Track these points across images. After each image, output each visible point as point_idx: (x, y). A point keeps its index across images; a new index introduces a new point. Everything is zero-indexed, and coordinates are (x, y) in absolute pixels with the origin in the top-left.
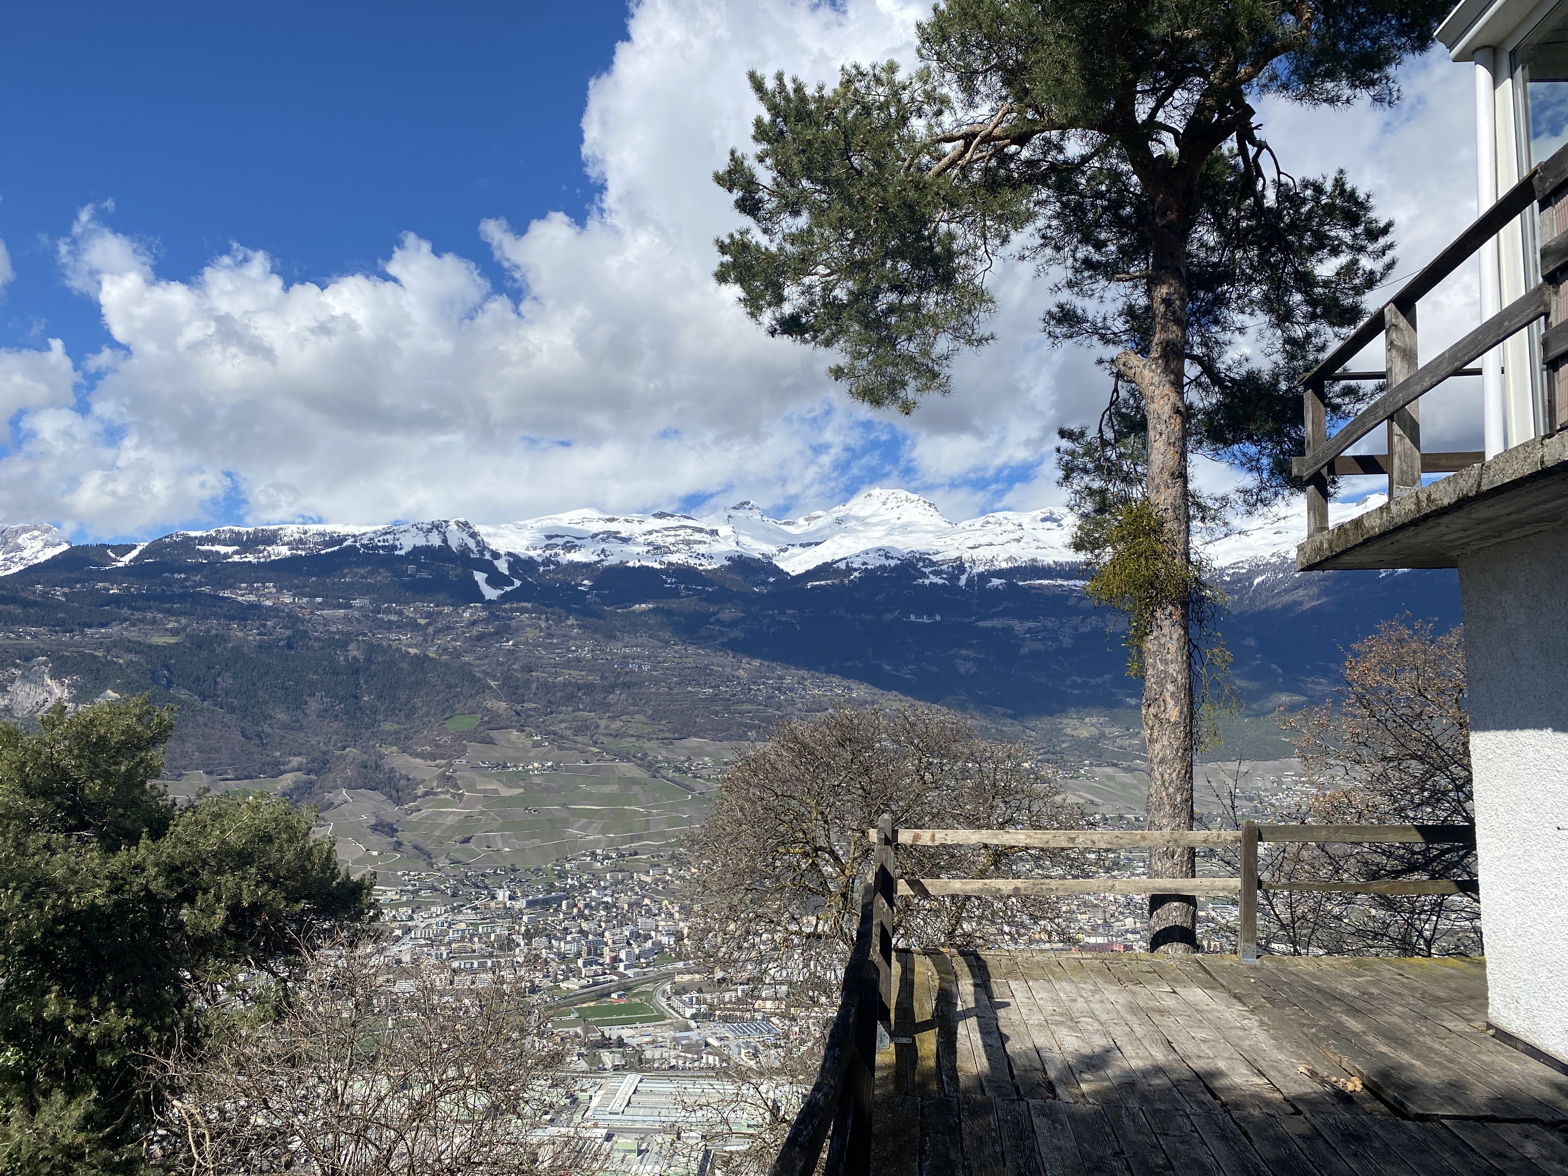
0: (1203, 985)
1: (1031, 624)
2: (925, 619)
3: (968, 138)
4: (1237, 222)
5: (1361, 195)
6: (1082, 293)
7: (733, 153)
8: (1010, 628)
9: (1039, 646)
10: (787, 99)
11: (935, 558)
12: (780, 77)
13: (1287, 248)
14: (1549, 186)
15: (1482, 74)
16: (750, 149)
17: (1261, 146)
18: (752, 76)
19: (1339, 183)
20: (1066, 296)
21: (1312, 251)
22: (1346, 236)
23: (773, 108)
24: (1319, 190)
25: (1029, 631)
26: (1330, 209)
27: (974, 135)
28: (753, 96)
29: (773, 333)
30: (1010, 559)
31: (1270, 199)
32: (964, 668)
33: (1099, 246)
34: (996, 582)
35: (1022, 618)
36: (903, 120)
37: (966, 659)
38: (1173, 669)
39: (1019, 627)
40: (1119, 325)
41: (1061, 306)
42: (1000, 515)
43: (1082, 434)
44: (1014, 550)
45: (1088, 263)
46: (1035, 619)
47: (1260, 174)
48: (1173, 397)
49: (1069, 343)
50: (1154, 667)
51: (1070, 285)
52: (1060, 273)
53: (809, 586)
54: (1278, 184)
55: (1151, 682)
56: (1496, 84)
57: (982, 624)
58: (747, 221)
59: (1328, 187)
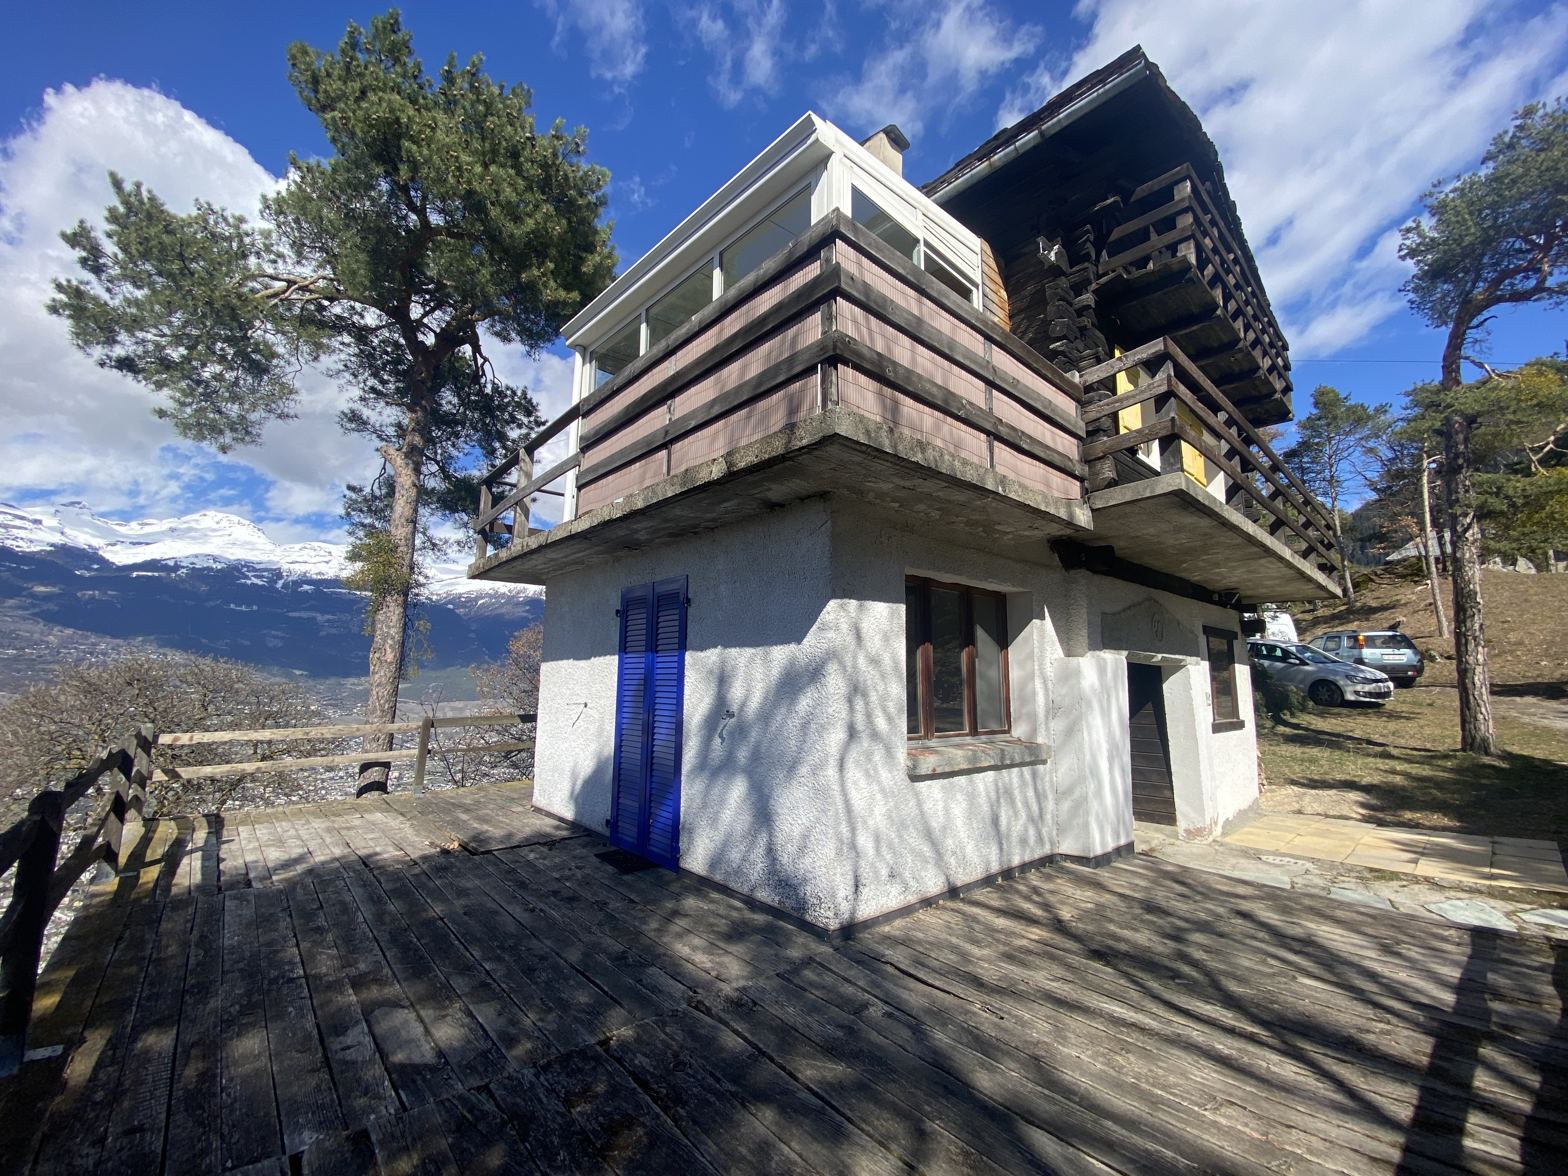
0: (382, 811)
1: (330, 617)
2: (244, 608)
3: (291, 283)
4: (469, 395)
5: (534, 402)
6: (367, 406)
7: (82, 222)
8: (314, 619)
9: (334, 631)
10: (141, 202)
11: (258, 567)
12: (138, 185)
13: (493, 417)
14: (586, 408)
15: (578, 357)
16: (100, 227)
17: (486, 360)
18: (113, 176)
19: (524, 393)
20: (358, 406)
21: (508, 423)
22: (525, 420)
23: (126, 203)
24: (514, 393)
25: (328, 621)
26: (518, 405)
27: (295, 283)
28: (112, 190)
29: (102, 365)
30: (320, 573)
31: (488, 390)
32: (272, 643)
33: (384, 382)
34: (306, 587)
35: (323, 612)
36: (245, 256)
37: (275, 637)
38: (393, 631)
39: (320, 618)
40: (391, 431)
41: (353, 411)
42: (316, 544)
43: (361, 490)
44: (323, 568)
45: (373, 389)
46: (334, 614)
47: (484, 374)
48: (413, 478)
49: (356, 434)
50: (381, 630)
51: (362, 399)
52: (356, 392)
53: (135, 574)
54: (494, 383)
55: (378, 639)
56: (584, 364)
57: (291, 614)
58: (90, 276)
59: (519, 393)
